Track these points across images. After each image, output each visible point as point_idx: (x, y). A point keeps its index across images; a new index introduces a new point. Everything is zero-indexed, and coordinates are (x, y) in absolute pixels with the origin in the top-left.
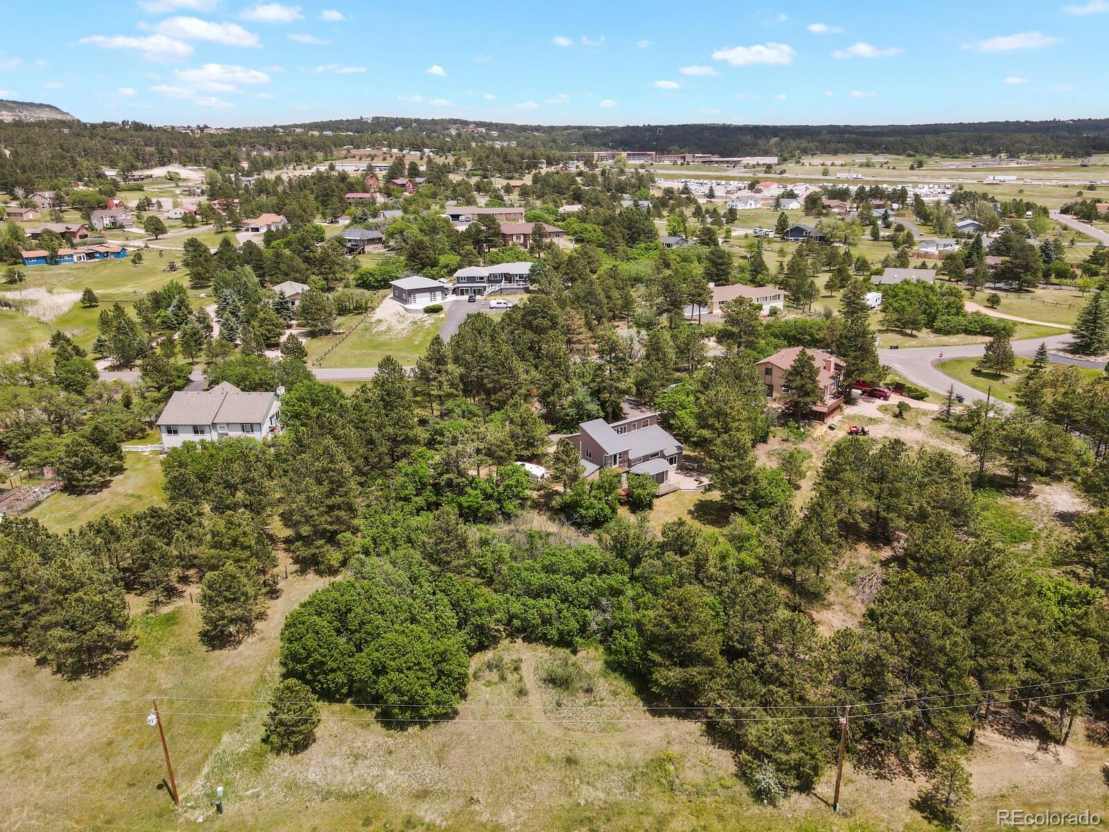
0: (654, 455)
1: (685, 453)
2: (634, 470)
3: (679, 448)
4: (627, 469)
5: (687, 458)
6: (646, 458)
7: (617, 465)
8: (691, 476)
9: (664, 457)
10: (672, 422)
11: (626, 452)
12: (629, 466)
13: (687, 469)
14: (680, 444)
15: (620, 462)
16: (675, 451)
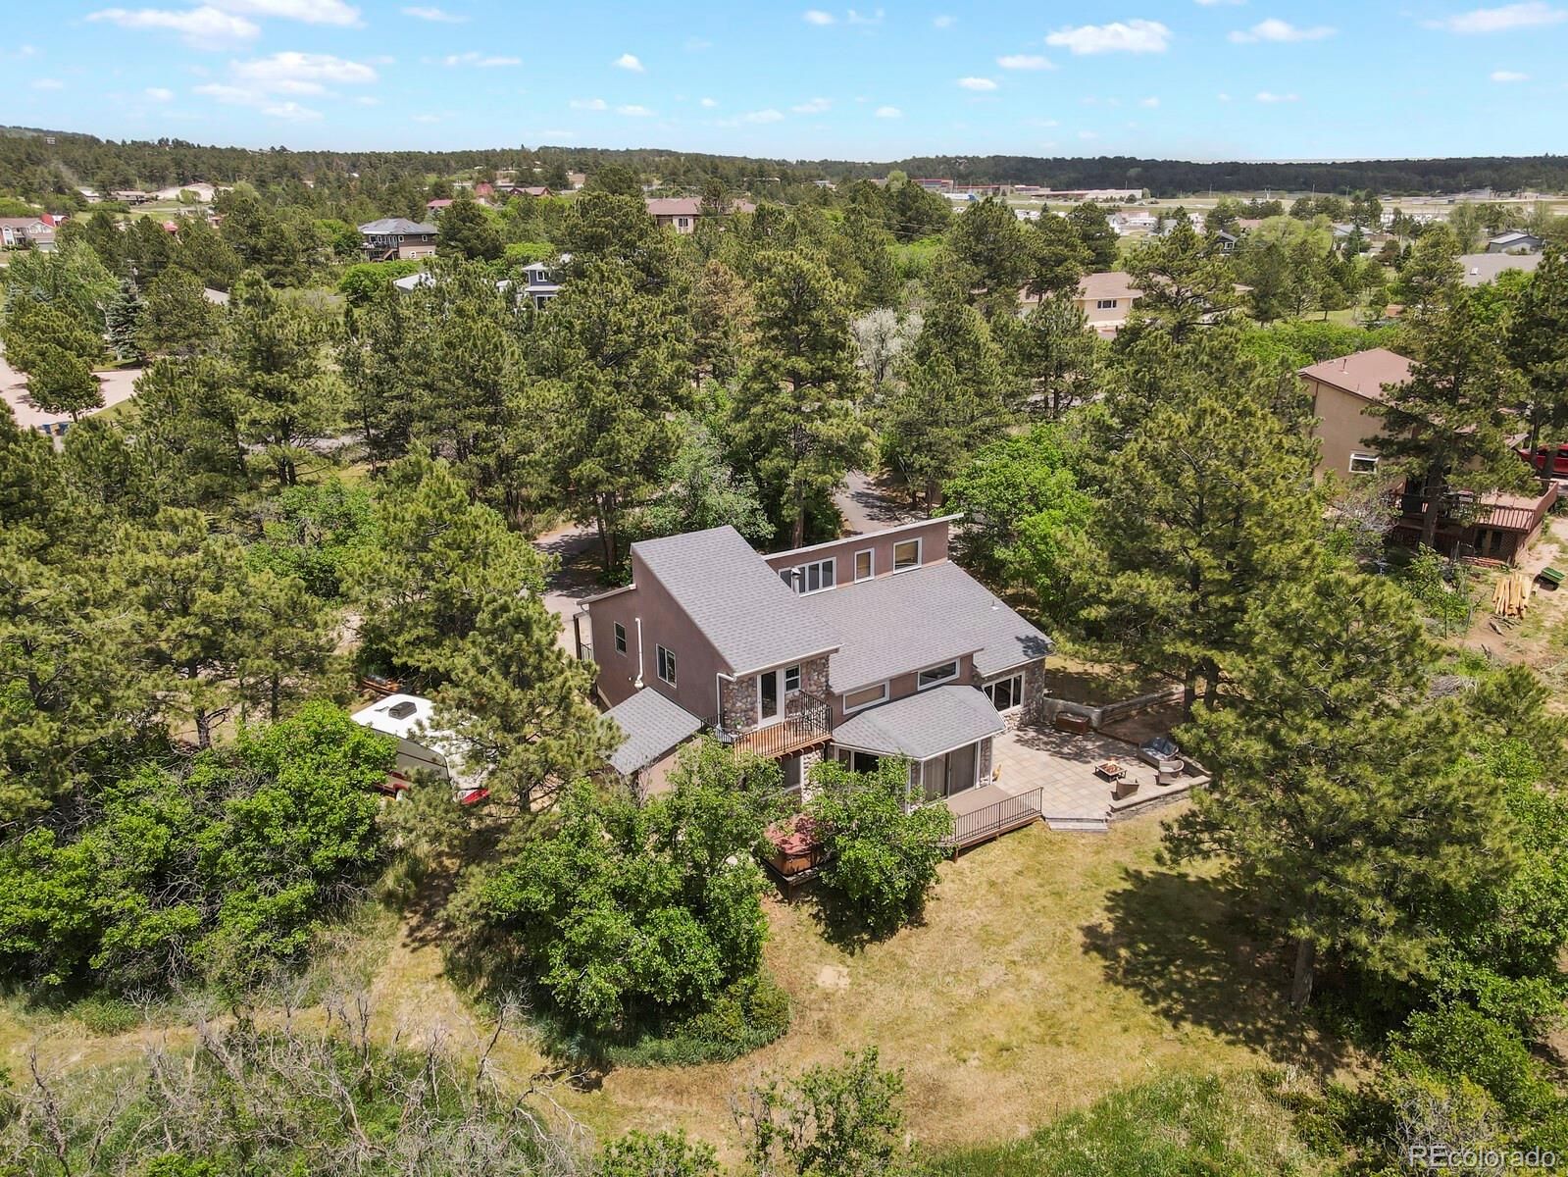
0: (937, 674)
1: (1052, 662)
2: (851, 736)
3: (1033, 646)
4: (819, 736)
5: (1061, 682)
6: (903, 687)
7: (779, 718)
8: (1080, 756)
9: (974, 679)
10: (1000, 553)
11: (819, 663)
12: (831, 723)
13: (1060, 725)
14: (1033, 631)
15: (791, 706)
16: (1018, 657)
